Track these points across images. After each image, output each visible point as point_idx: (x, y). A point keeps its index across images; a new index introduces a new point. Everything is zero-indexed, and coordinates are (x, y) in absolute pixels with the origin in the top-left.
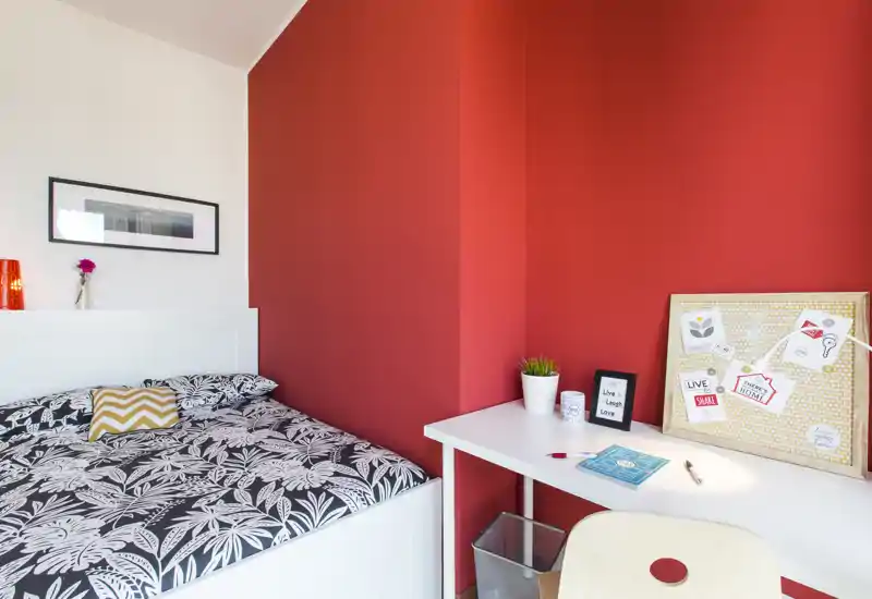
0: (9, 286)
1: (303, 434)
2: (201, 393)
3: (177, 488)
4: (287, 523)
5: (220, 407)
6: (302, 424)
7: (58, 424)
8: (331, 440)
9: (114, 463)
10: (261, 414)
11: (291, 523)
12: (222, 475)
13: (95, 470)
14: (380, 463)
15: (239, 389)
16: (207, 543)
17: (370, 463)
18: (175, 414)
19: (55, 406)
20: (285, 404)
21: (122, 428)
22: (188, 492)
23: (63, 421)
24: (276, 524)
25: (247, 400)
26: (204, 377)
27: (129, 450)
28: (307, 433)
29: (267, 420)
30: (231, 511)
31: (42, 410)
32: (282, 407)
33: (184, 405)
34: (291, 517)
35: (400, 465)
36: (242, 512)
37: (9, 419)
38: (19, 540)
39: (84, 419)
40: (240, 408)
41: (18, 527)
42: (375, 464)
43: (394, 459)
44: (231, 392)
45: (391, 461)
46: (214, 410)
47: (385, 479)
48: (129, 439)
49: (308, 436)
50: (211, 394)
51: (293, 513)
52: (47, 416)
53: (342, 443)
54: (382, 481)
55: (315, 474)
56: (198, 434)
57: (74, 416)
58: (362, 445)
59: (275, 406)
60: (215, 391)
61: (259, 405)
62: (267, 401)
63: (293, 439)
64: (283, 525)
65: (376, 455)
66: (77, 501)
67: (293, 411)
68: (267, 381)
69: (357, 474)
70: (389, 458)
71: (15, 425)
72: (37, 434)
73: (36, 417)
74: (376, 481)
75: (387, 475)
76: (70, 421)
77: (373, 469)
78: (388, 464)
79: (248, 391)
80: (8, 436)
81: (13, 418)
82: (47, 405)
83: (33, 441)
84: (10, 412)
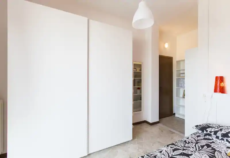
0: (220, 85)
7: (223, 139)
19: (223, 132)
23: (225, 139)
31: (219, 131)
37: (207, 129)
52: (219, 134)
71: (208, 132)
72: (215, 139)
73: (216, 133)
76: (227, 141)
80: (206, 135)
81: (209, 130)
82: (221, 130)
83: (211, 141)
84: (209, 127)
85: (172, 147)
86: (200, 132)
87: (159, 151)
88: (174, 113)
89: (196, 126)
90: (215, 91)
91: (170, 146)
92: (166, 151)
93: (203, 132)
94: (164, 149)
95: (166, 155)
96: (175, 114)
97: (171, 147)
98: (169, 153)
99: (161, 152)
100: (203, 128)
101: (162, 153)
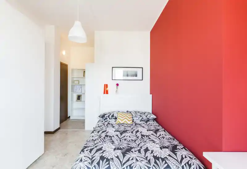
1: (162, 136)
2: (138, 116)
3: (129, 143)
4: (152, 167)
5: (142, 121)
6: (162, 132)
7: (112, 119)
8: (170, 141)
9: (119, 131)
10: (151, 125)
11: (153, 167)
12: (139, 143)
13: (116, 132)
14: (186, 157)
15: (146, 117)
16: (132, 164)
17: (182, 156)
18: (132, 121)
20: (158, 123)
21: (122, 122)
22: (131, 145)
24: (149, 166)
25: (148, 120)
26: (139, 112)
27: (122, 129)
28: (163, 136)
29: (152, 128)
30: (139, 156)
32: (157, 124)
33: (134, 119)
34: (154, 165)
35: (194, 161)
36: (142, 157)
38: (102, 146)
39: (116, 118)
40: (146, 122)
41: (103, 142)
42: (184, 157)
43: (191, 157)
44: (145, 118)
45: (190, 157)
46: (140, 121)
47: (187, 164)
48: (123, 126)
49: (163, 137)
50: (140, 117)
51: (154, 164)
52: (110, 117)
53: (173, 143)
54: (185, 164)
55: (163, 152)
56: (136, 128)
57: (114, 117)
58: (180, 147)
59: (155, 123)
60: (141, 116)
61: (151, 122)
62: (153, 121)
63: (158, 137)
64: (151, 167)
65: (184, 153)
66: (112, 139)
67: (160, 126)
68: (154, 115)
69: (176, 158)
70: (190, 156)
71: (106, 117)
72: (109, 120)
74: (183, 164)
75: (188, 163)
76: (114, 118)
77: (182, 159)
78: (189, 159)
79: (149, 118)
80: (105, 119)
81: (106, 116)
82: (110, 114)
83: (108, 121)
84: (105, 115)
85: (87, 149)
86: (102, 119)
87: (79, 161)
88: (68, 116)
89: (99, 116)
90: (104, 93)
91: (85, 150)
92: (84, 156)
93: (103, 118)
94: (82, 155)
95: (87, 160)
96: (70, 117)
97: (87, 151)
98: (88, 156)
99: (81, 160)
100: (103, 116)
101: (83, 160)
